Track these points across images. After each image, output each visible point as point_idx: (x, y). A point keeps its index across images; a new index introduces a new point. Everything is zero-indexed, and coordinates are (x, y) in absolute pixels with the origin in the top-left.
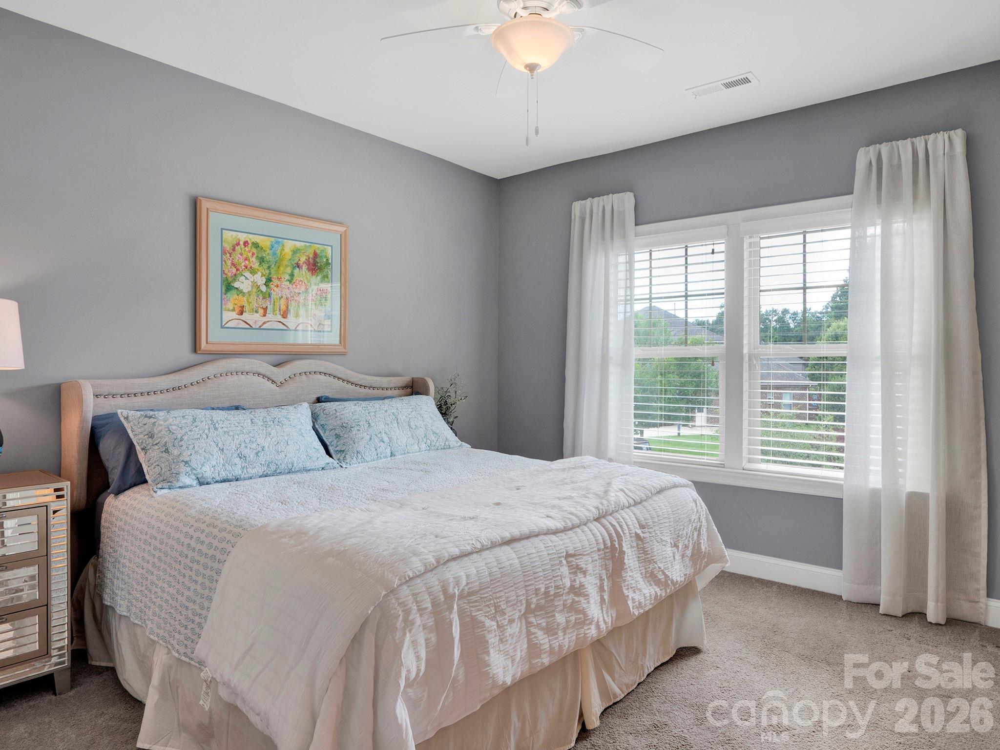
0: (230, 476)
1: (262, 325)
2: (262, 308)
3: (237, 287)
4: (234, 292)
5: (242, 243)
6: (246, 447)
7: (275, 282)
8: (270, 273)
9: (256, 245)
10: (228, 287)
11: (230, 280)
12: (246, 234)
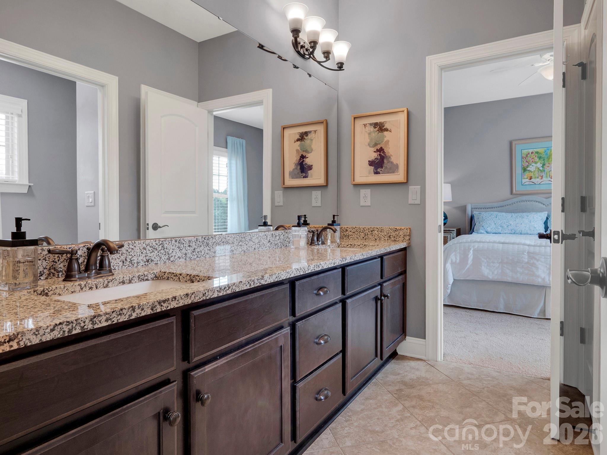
0: (497, 232)
1: (541, 183)
2: (541, 176)
3: (529, 169)
4: (527, 172)
5: (530, 153)
6: (504, 224)
7: (547, 165)
8: (544, 162)
9: (537, 153)
10: (525, 170)
11: (525, 167)
12: (532, 149)
